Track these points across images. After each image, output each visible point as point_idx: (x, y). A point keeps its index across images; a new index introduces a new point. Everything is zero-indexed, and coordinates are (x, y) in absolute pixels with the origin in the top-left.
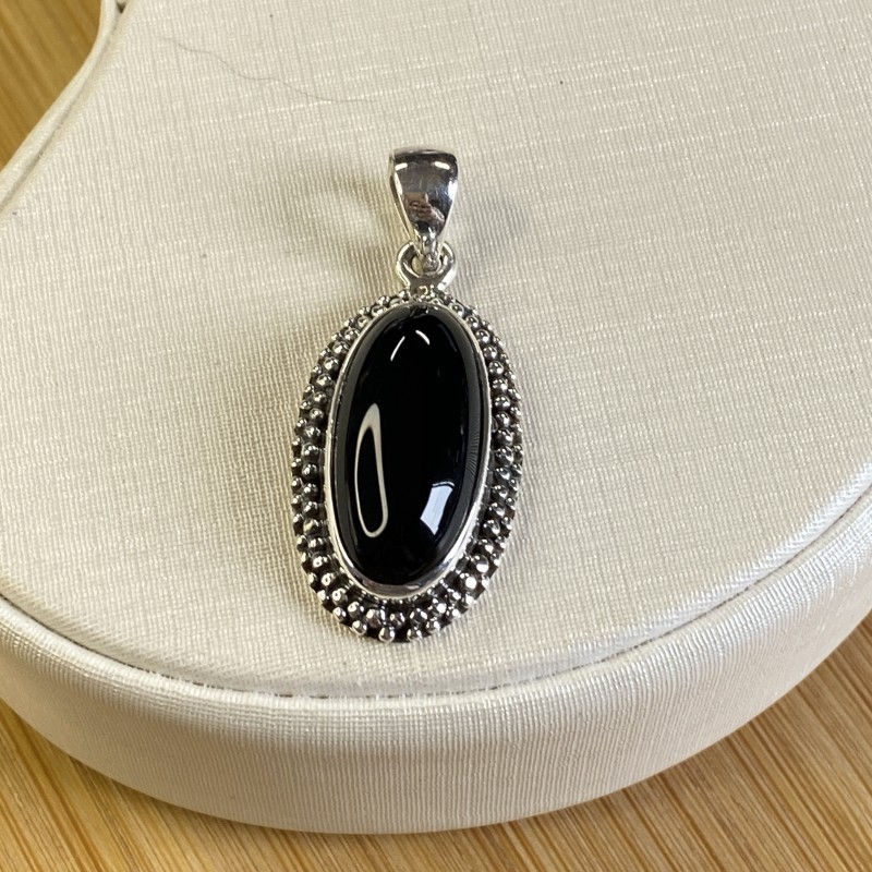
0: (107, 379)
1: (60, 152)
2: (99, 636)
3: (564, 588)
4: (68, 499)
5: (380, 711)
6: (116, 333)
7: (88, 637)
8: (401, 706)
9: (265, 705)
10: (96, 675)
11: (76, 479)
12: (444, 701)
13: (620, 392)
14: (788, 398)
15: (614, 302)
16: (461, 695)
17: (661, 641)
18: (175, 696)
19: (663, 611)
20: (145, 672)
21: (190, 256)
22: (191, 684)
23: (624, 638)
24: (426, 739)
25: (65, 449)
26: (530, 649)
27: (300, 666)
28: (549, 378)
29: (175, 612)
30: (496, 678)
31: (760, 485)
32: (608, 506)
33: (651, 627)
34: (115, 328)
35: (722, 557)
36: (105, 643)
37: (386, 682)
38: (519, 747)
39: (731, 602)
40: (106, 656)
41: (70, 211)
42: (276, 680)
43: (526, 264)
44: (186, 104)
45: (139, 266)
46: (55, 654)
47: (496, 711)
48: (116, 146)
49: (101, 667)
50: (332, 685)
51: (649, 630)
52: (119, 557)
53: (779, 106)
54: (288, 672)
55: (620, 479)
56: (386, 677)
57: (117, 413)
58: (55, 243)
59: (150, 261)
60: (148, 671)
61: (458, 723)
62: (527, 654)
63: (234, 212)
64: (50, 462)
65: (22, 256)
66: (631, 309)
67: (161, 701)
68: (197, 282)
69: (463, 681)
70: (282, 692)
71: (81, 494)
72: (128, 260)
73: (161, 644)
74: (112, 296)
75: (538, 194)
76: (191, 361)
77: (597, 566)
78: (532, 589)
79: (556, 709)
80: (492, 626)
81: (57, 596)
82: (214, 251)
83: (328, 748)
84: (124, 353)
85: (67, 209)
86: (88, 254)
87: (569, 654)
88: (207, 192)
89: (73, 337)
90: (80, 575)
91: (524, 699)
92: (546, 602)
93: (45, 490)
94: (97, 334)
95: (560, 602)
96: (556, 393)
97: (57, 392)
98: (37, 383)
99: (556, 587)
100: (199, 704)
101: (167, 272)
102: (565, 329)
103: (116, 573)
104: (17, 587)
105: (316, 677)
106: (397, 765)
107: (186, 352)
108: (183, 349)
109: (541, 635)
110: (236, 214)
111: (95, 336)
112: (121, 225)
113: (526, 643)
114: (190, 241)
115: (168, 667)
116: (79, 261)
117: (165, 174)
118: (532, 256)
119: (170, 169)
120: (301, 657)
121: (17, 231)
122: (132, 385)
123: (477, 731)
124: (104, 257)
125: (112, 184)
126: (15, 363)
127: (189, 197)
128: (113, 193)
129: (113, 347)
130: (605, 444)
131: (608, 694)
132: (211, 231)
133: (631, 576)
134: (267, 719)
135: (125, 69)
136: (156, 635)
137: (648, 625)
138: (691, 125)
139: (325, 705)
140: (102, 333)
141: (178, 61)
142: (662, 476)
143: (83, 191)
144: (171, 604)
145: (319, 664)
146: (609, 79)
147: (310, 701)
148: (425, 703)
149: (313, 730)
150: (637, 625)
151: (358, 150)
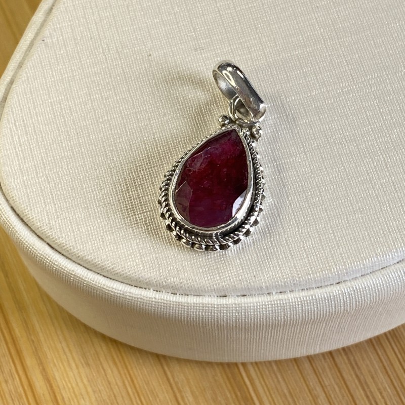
0: (105, 128)
1: (64, 3)
2: (116, 272)
3: (372, 224)
4: (91, 197)
5: (277, 301)
6: (106, 102)
7: (111, 273)
8: (290, 297)
9: (212, 303)
10: (118, 293)
11: (94, 186)
12: (311, 292)
13: (391, 112)
15: (381, 61)
16: (320, 288)
18: (163, 301)
20: (144, 290)
21: (142, 56)
22: (170, 294)
24: (302, 315)
25: (86, 170)
26: (357, 260)
27: (230, 280)
28: (350, 107)
29: (157, 255)
30: (339, 278)
32: (392, 176)
34: (106, 100)
36: (121, 275)
37: (279, 285)
38: (352, 313)
40: (122, 282)
41: (74, 37)
42: (217, 288)
43: (329, 44)
45: (115, 64)
46: (94, 283)
47: (340, 296)
49: (120, 289)
50: (249, 289)
52: (123, 227)
54: (223, 284)
55: (397, 160)
56: (278, 282)
57: (112, 147)
58: (67, 55)
59: (121, 61)
60: (146, 289)
61: (320, 304)
62: (355, 263)
63: (164, 29)
64: (79, 177)
65: (50, 64)
66: (392, 64)
67: (155, 305)
68: (148, 71)
69: (321, 280)
70: (221, 295)
71: (98, 194)
72: (108, 61)
73: (152, 273)
74: (102, 82)
75: (332, 3)
76: (150, 114)
77: (389, 210)
78: (354, 226)
79: (374, 291)
80: (334, 249)
81: (91, 251)
82: (155, 52)
83: (248, 323)
84: (112, 113)
85: (72, 36)
86: (86, 60)
87: (379, 261)
88: (148, 19)
89: (83, 107)
90: (103, 239)
91: (356, 288)
92: (363, 233)
93: (78, 193)
94: (96, 104)
95: (371, 232)
96: (355, 115)
97: (78, 138)
98: (66, 134)
99: (368, 224)
100: (176, 305)
101: (130, 66)
102: (356, 78)
103: (122, 236)
104: (69, 248)
105: (240, 285)
106: (285, 328)
107: (146, 110)
108: (145, 108)
109: (363, 252)
110: (165, 30)
111: (95, 105)
112: (102, 42)
113: (355, 257)
114: (141, 48)
115: (157, 286)
116: (82, 64)
117: (123, 12)
118: (332, 39)
119: (126, 8)
120: (230, 275)
121: (46, 50)
122: (119, 131)
123: (331, 308)
124: (95, 61)
125: (95, 20)
126: (53, 124)
127: (138, 23)
128: (96, 24)
129: (106, 110)
130: (386, 141)
131: (402, 281)
132: (152, 41)
134: (214, 310)
136: (149, 269)
139: (246, 300)
140: (99, 103)
143: (79, 25)
144: (154, 251)
145: (240, 278)
147: (237, 298)
148: (301, 294)
149: (240, 314)
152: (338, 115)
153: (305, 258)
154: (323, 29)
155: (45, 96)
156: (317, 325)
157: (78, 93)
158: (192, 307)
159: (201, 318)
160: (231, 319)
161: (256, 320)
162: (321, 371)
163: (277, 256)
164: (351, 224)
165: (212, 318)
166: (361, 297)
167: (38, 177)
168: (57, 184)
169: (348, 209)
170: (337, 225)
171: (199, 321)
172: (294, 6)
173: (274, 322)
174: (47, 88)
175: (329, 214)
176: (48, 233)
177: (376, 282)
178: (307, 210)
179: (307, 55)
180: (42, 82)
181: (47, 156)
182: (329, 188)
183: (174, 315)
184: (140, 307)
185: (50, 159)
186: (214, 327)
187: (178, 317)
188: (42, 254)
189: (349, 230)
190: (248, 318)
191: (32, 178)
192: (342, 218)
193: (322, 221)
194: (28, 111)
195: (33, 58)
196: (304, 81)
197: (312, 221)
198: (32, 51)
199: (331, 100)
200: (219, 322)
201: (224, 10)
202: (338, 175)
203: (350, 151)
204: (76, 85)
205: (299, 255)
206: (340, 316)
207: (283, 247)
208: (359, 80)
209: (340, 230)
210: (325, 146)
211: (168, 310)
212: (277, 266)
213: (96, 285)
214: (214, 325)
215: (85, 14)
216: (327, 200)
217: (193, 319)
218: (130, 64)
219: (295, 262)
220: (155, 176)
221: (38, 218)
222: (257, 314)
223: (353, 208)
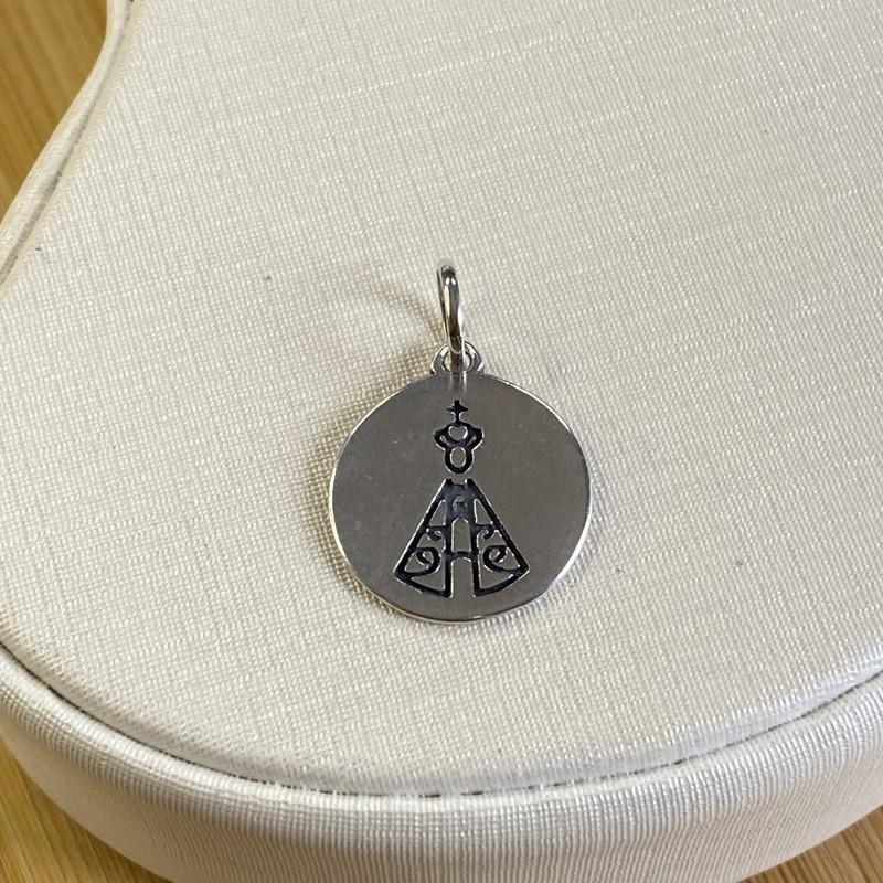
0: (173, 435)
1: (84, 169)
2: (201, 747)
3: (748, 634)
4: (144, 585)
5: (548, 803)
6: (176, 380)
7: (189, 749)
8: (576, 793)
9: (410, 810)
10: (204, 794)
11: (151, 560)
12: (622, 783)
13: (781, 394)
15: (757, 287)
16: (640, 775)
17: (869, 685)
18: (302, 808)
19: (869, 648)
20: (261, 784)
21: (253, 281)
22: (317, 792)
23: (826, 687)
24: (604, 835)
25: (134, 525)
26: (718, 711)
27: (448, 759)
28: (694, 385)
29: (290, 709)
30: (681, 750)
32: (786, 531)
33: (856, 671)
34: (175, 374)
36: (210, 754)
37: (551, 768)
38: (710, 826)
40: (212, 769)
41: (104, 240)
42: (420, 779)
43: (647, 252)
44: (224, 100)
45: (193, 297)
46: (151, 771)
47: (684, 790)
48: (148, 158)
49: (209, 784)
50: (488, 778)
51: (854, 675)
52: (215, 648)
54: (433, 768)
55: (795, 497)
56: (550, 763)
57: (191, 474)
58: (91, 280)
59: (206, 291)
60: (265, 783)
61: (640, 808)
62: (714, 718)
63: (296, 222)
64: (118, 542)
65: (54, 299)
66: (779, 293)
67: (285, 817)
68: (264, 311)
69: (642, 757)
70: (428, 792)
71: (160, 577)
72: (179, 291)
73: (278, 748)
74: (166, 336)
75: (650, 168)
76: (269, 404)
77: (782, 604)
78: (710, 639)
79: (754, 780)
80: (668, 689)
81: (146, 703)
82: (279, 272)
83: (487, 853)
84: (189, 403)
85: (100, 238)
86: (131, 290)
87: (763, 714)
88: (262, 203)
89: (126, 390)
90: (170, 675)
91: (717, 772)
92: (728, 653)
93: (116, 576)
94: (154, 383)
95: (746, 652)
96: (705, 402)
97: (116, 457)
98: (90, 449)
99: (738, 634)
100: (331, 818)
101: (227, 302)
102: (705, 324)
103: (214, 667)
104: (98, 697)
105: (468, 770)
106: (566, 861)
107: (262, 394)
108: (259, 391)
109: (729, 694)
110: (300, 225)
111: (152, 386)
112: (166, 251)
113: (713, 706)
114: (249, 262)
115: (289, 775)
116: (122, 299)
117: (210, 187)
118: (654, 242)
119: (215, 179)
120: (447, 748)
121: (45, 268)
122: (203, 440)
123: (663, 816)
124: (150, 291)
125: (149, 204)
126: (62, 428)
127: (242, 210)
128: (152, 213)
129: (176, 396)
130: (772, 458)
131: (813, 756)
132: (273, 249)
133: (825, 612)
134: (414, 826)
135: (148, 66)
136: (271, 739)
137: (853, 669)
138: (818, 71)
139: (481, 803)
140: (160, 381)
141: (208, 53)
142: (845, 489)
143: (116, 216)
144: (283, 700)
145: (469, 754)
146: (716, 27)
147: (462, 799)
148: (600, 788)
149: (469, 834)
150: (840, 671)
151: (433, 135)
152: (670, 402)
153: (606, 711)
154: (635, 222)
155: (44, 369)
156: (635, 853)
157: (114, 360)
158: (366, 820)
159: (384, 845)
160: (451, 844)
161: (503, 845)
163: (548, 705)
164: (703, 635)
165: (408, 843)
166: (728, 793)
167: (28, 543)
168: (70, 556)
169: (696, 601)
170: (673, 636)
171: (381, 850)
172: (572, 173)
173: (543, 849)
174: (48, 350)
175: (655, 613)
176: (52, 664)
177: (759, 759)
178: (610, 605)
179: (601, 276)
180: (35, 339)
181: (48, 497)
182: (655, 559)
183: (326, 839)
184: (252, 822)
185: (53, 503)
186: (414, 862)
187: (336, 843)
188: (37, 711)
189: (700, 646)
190: (487, 841)
192: (684, 621)
193: (641, 629)
195: (16, 287)
196: (596, 331)
197: (621, 629)
198: (13, 270)
199: (655, 372)
200: (425, 852)
201: (425, 182)
202: (673, 529)
203: (697, 478)
204: (110, 345)
205: (594, 703)
206: (684, 834)
207: (559, 687)
208: (712, 328)
209: (680, 648)
210: (644, 467)
211: (314, 828)
212: (548, 729)
213: (156, 777)
214: (414, 859)
215: (128, 192)
216: (651, 584)
217: (368, 845)
218: (226, 297)
219: (586, 719)
221: (27, 631)
222: (507, 834)
223: (707, 601)
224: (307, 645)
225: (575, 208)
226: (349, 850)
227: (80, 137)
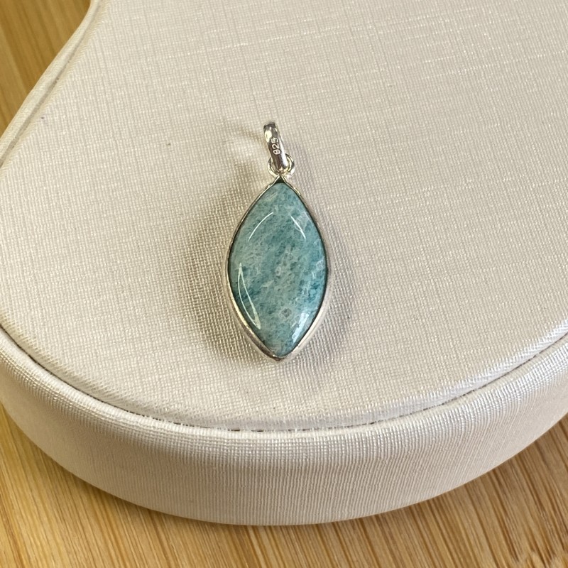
0: (109, 225)
1: (71, 77)
3: (416, 357)
4: (86, 304)
5: (299, 439)
6: (113, 195)
7: (104, 394)
8: (314, 434)
9: (222, 436)
10: (109, 419)
11: (91, 291)
12: (340, 432)
13: (447, 230)
14: (557, 233)
15: (440, 171)
16: (350, 428)
17: (480, 391)
18: (163, 431)
19: (482, 371)
21: (160, 145)
22: (172, 423)
23: (457, 390)
24: (328, 460)
25: (83, 271)
26: (396, 397)
27: (245, 410)
28: (400, 222)
29: (161, 377)
30: (374, 417)
31: (541, 289)
32: (443, 304)
33: (474, 382)
34: (113, 192)
35: (519, 336)
36: (115, 398)
37: (302, 420)
38: (387, 462)
39: (525, 365)
40: (115, 406)
41: (79, 116)
42: (229, 420)
43: (381, 148)
44: (153, 45)
45: (126, 151)
46: (82, 405)
47: (374, 438)
48: (107, 73)
49: (113, 413)
50: (266, 422)
51: (473, 384)
52: (122, 341)
53: (542, 44)
54: (237, 415)
55: (450, 285)
56: (301, 417)
57: (116, 247)
58: (70, 137)
59: (134, 149)
60: (144, 416)
61: (349, 446)
62: (393, 400)
63: (187, 115)
64: (73, 280)
65: (49, 146)
66: (451, 176)
67: (153, 435)
68: (165, 162)
69: (352, 418)
70: (233, 428)
71: (95, 300)
72: (119, 147)
73: (152, 397)
74: (110, 171)
75: (387, 102)
76: (164, 213)
77: (437, 343)
78: (395, 358)
79: (413, 436)
80: (370, 383)
81: (82, 367)
82: (176, 141)
83: (263, 465)
84: (119, 208)
85: (77, 115)
86: (92, 144)
87: (421, 400)
88: (169, 103)
89: (85, 198)
90: (96, 353)
91: (393, 430)
92: (404, 366)
93: (71, 298)
94: (101, 196)
95: (414, 366)
96: (405, 231)
97: (76, 234)
98: (62, 228)
99: (411, 357)
100: (178, 437)
101: (145, 155)
102: (409, 189)
103: (121, 351)
104: (55, 362)
105: (256, 417)
106: (306, 475)
107: (160, 207)
109: (403, 388)
110: (189, 117)
111: (99, 197)
112: (113, 125)
113: (393, 393)
114: (159, 135)
115: (157, 412)
116: (87, 149)
117: (141, 92)
118: (385, 143)
119: (145, 88)
120: (245, 405)
121: (45, 129)
122: (125, 229)
123: (361, 452)
124: (103, 146)
125: (106, 98)
126: (47, 216)
127: (157, 106)
128: (107, 104)
129: (112, 204)
130: (438, 264)
131: (446, 426)
132: (173, 128)
133: (460, 348)
134: (224, 446)
135: (112, 23)
136: (149, 392)
137: (472, 380)
138: (485, 57)
139: (262, 436)
140: (104, 195)
141: (146, 18)
142: (477, 284)
143: (87, 103)
144: (158, 372)
145: (257, 409)
146: (430, 28)
147: (252, 433)
148: (328, 433)
149: (254, 452)
150: (465, 381)
151: (267, 74)
152: (386, 230)
153: (335, 391)
154: (375, 131)
155: (40, 183)
156: (345, 475)
157: (79, 181)
158: (198, 440)
159: (207, 455)
160: (243, 458)
161: (272, 461)
162: (348, 544)
163: (303, 386)
164: (391, 356)
165: (220, 455)
166: (398, 442)
167: (23, 276)
168: (46, 285)
169: (390, 337)
170: (375, 355)
171: (204, 458)
172: (343, 101)
173: (294, 465)
174: (43, 173)
175: (366, 342)
176: (31, 342)
177: (417, 426)
178: (342, 335)
179: (354, 159)
180: (37, 166)
181: (37, 252)
182: (369, 312)
183: (175, 450)
184: (135, 436)
185: (40, 256)
186: (222, 468)
188: (21, 367)
189: (389, 362)
190: (263, 457)
191: (16, 277)
192: (382, 347)
193: (358, 350)
194: (18, 199)
195: (28, 138)
196: (349, 188)
197: (347, 348)
198: (28, 129)
199: (378, 212)
200: (229, 462)
201: (261, 99)
202: (381, 298)
203: (396, 272)
204: (78, 173)
205: (328, 387)
206: (373, 466)
207: (310, 377)
208: (412, 191)
209: (378, 361)
210: (368, 263)
211: (168, 442)
212: (302, 398)
213: (84, 408)
214: (222, 465)
215: (95, 91)
216: (366, 326)
217: (198, 455)
218: (145, 153)
219: (323, 395)
220: (165, 284)
221: (20, 324)
222: (274, 454)
223: (395, 337)
224: (173, 344)
225: (343, 121)
226: (187, 458)
227: (70, 59)
